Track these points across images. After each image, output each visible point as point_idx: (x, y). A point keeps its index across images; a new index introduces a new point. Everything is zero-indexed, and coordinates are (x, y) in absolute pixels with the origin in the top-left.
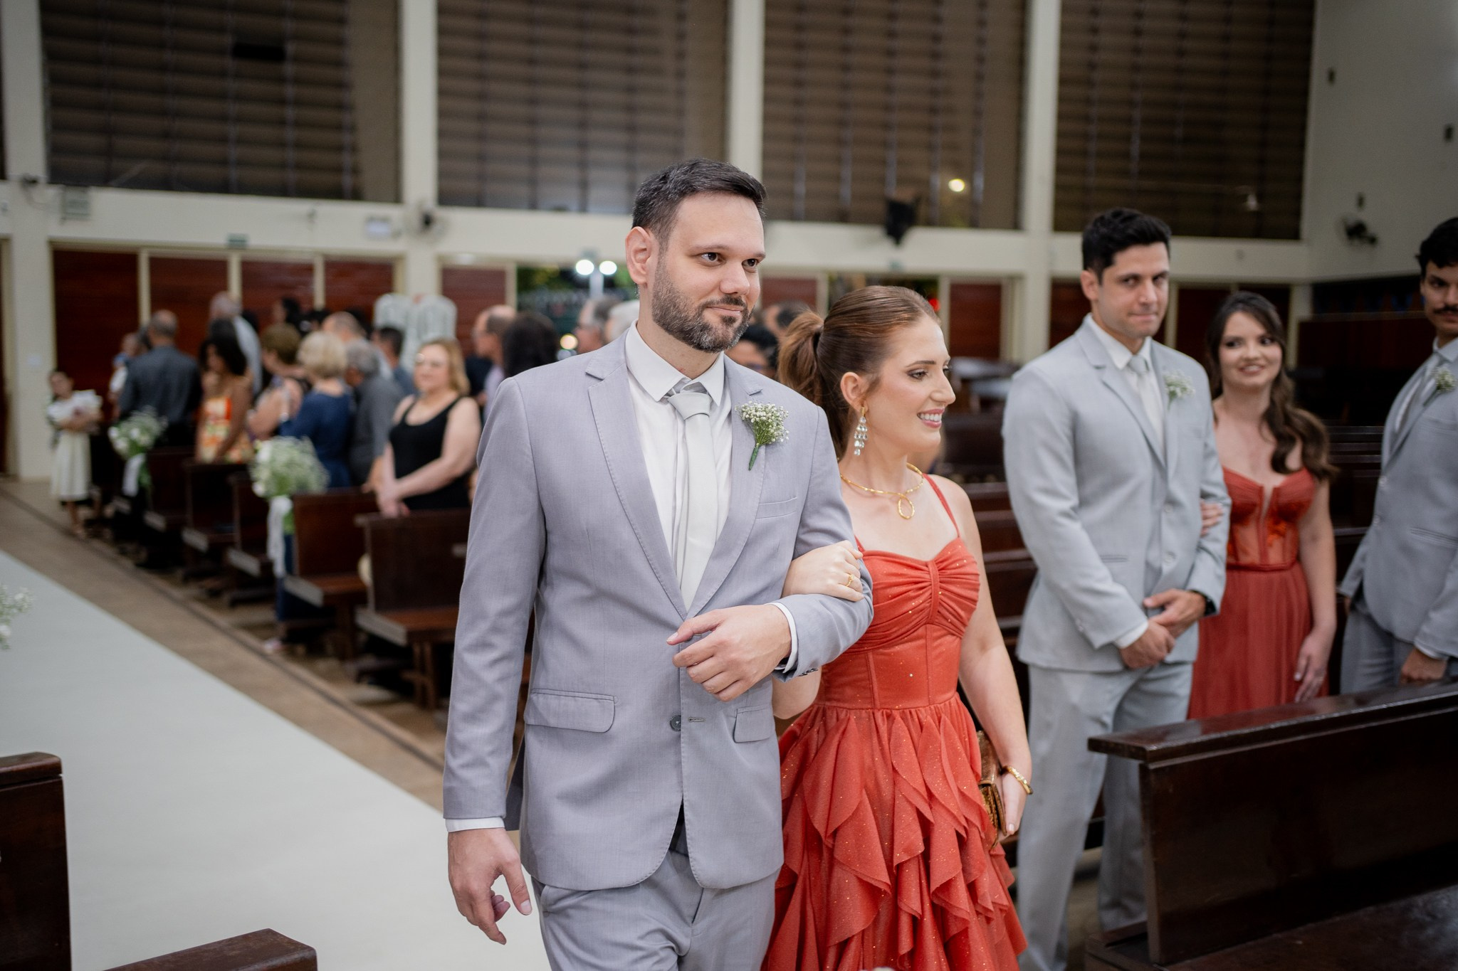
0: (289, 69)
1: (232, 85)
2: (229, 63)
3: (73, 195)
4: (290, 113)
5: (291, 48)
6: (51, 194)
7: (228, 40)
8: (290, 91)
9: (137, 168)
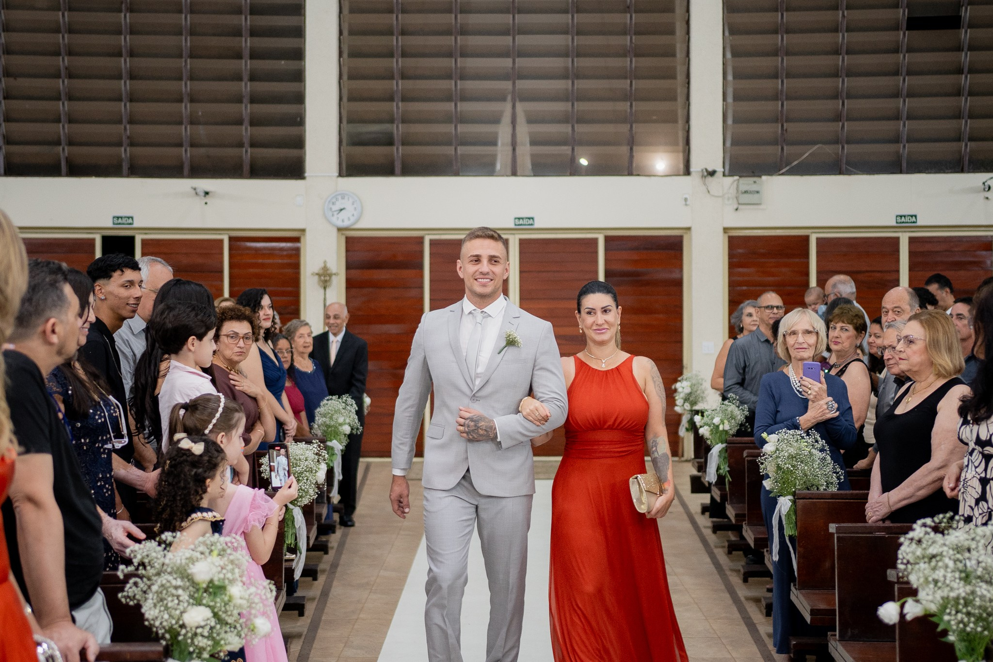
0: (965, 35)
1: (904, 59)
2: (903, 37)
3: (747, 183)
4: (965, 81)
5: (966, 13)
6: (727, 184)
7: (902, 14)
8: (965, 58)
9: (808, 152)
